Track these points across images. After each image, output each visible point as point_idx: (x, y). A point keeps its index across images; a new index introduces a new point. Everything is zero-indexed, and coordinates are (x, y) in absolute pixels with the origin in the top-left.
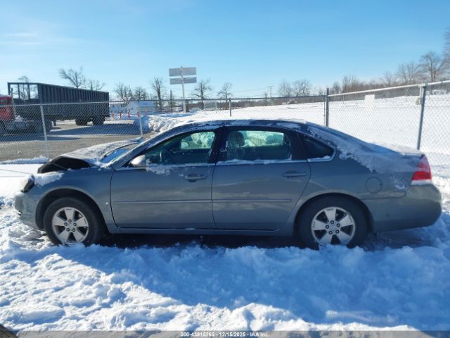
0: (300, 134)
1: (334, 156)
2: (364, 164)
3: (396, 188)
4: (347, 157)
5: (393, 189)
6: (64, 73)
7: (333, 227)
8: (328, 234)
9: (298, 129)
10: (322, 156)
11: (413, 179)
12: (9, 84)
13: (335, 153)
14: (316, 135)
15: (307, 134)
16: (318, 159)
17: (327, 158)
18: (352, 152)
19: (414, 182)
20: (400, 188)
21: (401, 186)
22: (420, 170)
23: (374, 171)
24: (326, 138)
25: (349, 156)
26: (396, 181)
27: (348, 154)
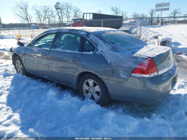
0: (84, 38)
1: (94, 51)
2: (107, 58)
3: (121, 76)
4: (100, 53)
5: (118, 76)
6: (113, 8)
7: (92, 90)
8: (89, 93)
9: (84, 35)
10: (89, 51)
11: (133, 72)
12: (84, 14)
13: (95, 50)
14: (91, 39)
15: (87, 38)
16: (87, 53)
17: (91, 53)
18: (104, 51)
19: (133, 75)
20: (123, 76)
21: (124, 75)
22: (139, 67)
23: (110, 63)
24: (94, 41)
25: (101, 53)
26: (121, 72)
27: (101, 52)
